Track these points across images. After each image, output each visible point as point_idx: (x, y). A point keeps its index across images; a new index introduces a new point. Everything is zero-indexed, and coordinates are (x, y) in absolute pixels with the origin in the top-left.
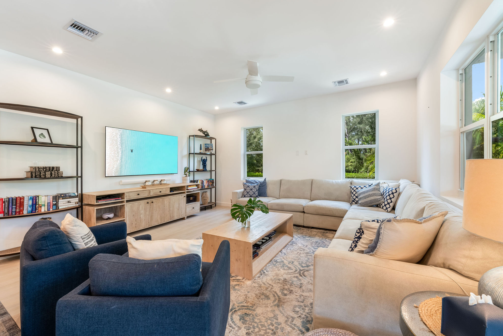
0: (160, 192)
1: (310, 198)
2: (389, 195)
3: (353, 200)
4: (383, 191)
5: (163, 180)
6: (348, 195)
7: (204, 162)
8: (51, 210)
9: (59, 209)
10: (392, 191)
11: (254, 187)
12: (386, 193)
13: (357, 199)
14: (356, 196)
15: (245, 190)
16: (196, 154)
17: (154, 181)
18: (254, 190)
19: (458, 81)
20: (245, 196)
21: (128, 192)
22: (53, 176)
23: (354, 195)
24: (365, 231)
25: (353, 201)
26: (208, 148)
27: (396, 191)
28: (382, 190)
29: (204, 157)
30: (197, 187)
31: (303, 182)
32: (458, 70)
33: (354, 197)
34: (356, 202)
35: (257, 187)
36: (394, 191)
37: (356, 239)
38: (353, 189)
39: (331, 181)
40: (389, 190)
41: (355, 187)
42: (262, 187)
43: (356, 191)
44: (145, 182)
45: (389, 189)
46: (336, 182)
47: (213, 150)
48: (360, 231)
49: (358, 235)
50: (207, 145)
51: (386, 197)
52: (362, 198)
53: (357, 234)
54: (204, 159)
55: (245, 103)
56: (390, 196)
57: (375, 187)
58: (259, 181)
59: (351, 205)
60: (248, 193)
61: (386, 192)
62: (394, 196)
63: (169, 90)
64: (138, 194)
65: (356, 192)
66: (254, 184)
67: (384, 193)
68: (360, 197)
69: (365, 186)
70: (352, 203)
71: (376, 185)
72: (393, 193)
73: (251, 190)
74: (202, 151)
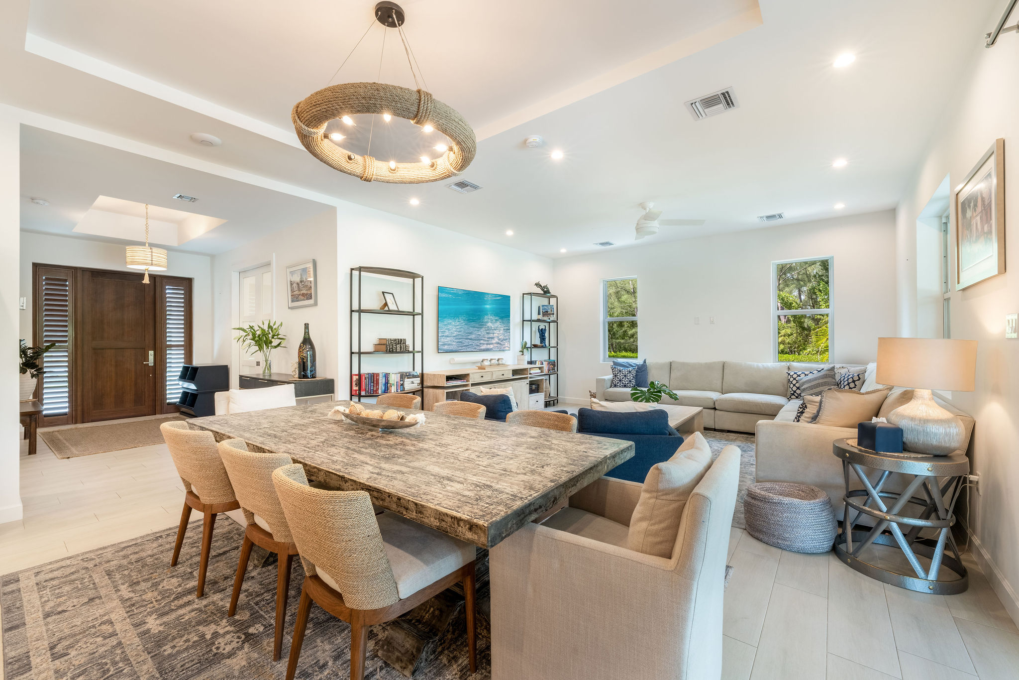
0: (503, 375)
1: (720, 390)
2: (848, 384)
3: (792, 392)
4: (840, 379)
5: (493, 359)
6: (784, 386)
7: (542, 333)
8: (399, 391)
9: (404, 390)
10: (853, 378)
11: (630, 372)
12: (844, 382)
13: (798, 392)
14: (797, 387)
15: (616, 376)
16: (534, 321)
17: (491, 360)
18: (630, 377)
19: (941, 231)
20: (615, 386)
21: (473, 373)
22: (402, 349)
23: (794, 385)
24: (808, 406)
25: (793, 394)
26: (547, 312)
27: (859, 379)
28: (838, 378)
29: (542, 327)
30: (540, 371)
31: (709, 367)
32: (940, 217)
33: (795, 389)
34: (797, 395)
35: (634, 373)
36: (856, 378)
37: (799, 414)
38: (792, 376)
39: (755, 364)
40: (848, 377)
41: (795, 373)
42: (641, 372)
43: (797, 379)
44: (482, 361)
45: (849, 375)
46: (763, 366)
47: (554, 315)
48: (803, 406)
49: (801, 410)
50: (546, 307)
51: (844, 386)
52: (807, 388)
53: (799, 409)
54: (542, 329)
55: (611, 244)
56: (849, 386)
57: (827, 372)
58: (634, 364)
59: (789, 400)
60: (620, 381)
61: (844, 380)
62: (856, 385)
63: (510, 233)
64: (482, 377)
65: (797, 381)
66: (628, 367)
67: (841, 382)
68: (803, 387)
69: (811, 373)
70: (790, 397)
71: (828, 370)
72: (854, 381)
73: (625, 376)
74: (540, 317)
